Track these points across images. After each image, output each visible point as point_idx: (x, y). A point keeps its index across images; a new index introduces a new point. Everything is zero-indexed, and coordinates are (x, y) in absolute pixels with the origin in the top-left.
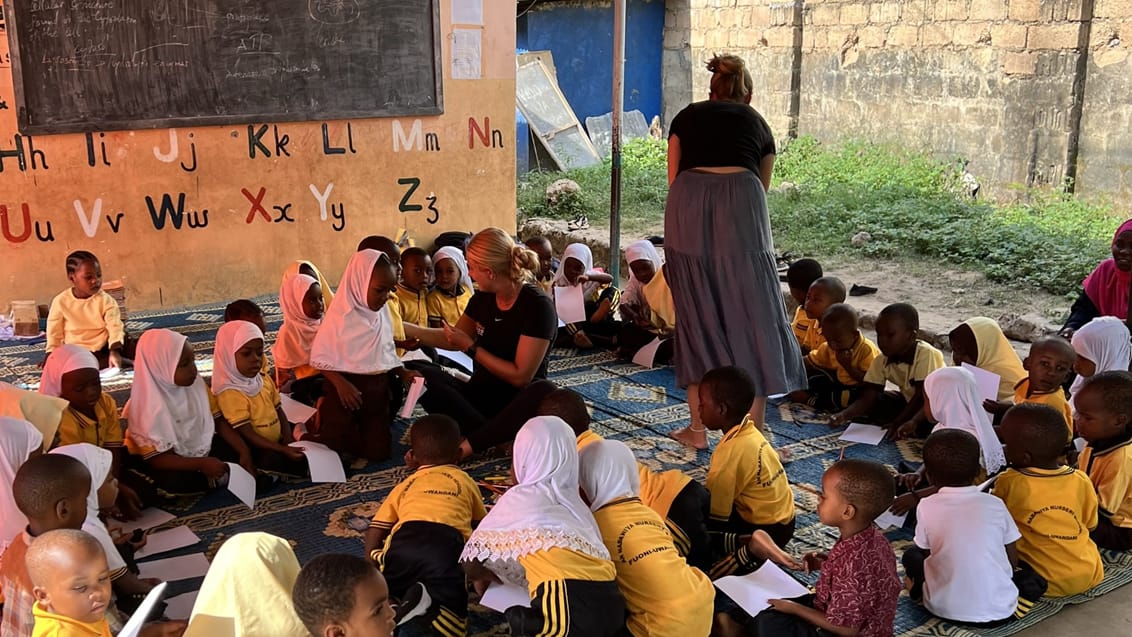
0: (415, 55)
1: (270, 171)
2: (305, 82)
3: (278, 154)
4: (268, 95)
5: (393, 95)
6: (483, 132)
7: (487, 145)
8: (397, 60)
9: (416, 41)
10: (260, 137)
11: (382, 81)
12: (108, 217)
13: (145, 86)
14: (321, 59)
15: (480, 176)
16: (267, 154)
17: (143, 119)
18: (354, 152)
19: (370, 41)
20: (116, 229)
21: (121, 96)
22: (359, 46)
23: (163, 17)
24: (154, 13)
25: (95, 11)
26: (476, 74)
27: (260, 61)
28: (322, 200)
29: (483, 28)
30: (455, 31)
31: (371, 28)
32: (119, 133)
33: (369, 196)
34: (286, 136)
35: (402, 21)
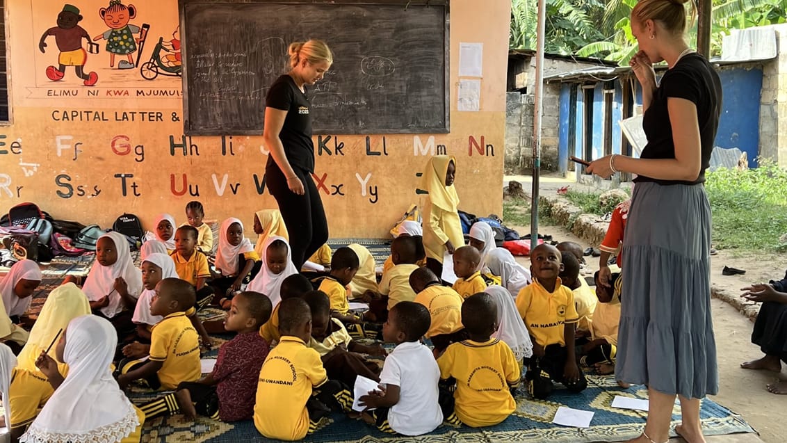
0: (431, 95)
1: (330, 164)
2: (356, 111)
3: (336, 153)
4: (331, 118)
5: (415, 120)
6: (480, 145)
7: (482, 154)
8: (419, 99)
9: (432, 87)
10: (325, 143)
11: (408, 111)
12: (231, 185)
13: (257, 112)
14: (368, 97)
15: (476, 174)
16: (330, 153)
17: (253, 129)
18: (387, 154)
19: (401, 87)
20: (235, 192)
21: (243, 116)
22: (394, 90)
23: (271, 71)
24: (265, 69)
25: (231, 68)
26: (476, 108)
27: (328, 97)
28: (364, 183)
29: (482, 78)
30: (461, 81)
31: (402, 79)
32: (241, 137)
33: (395, 182)
34: (342, 143)
35: (424, 75)
